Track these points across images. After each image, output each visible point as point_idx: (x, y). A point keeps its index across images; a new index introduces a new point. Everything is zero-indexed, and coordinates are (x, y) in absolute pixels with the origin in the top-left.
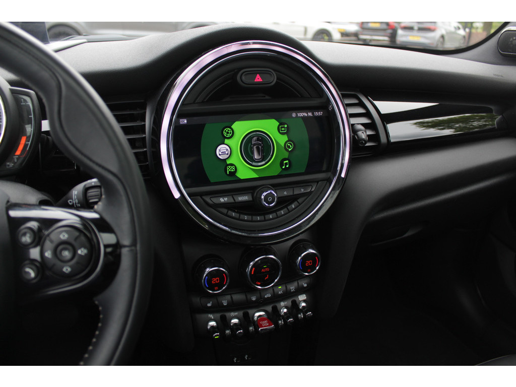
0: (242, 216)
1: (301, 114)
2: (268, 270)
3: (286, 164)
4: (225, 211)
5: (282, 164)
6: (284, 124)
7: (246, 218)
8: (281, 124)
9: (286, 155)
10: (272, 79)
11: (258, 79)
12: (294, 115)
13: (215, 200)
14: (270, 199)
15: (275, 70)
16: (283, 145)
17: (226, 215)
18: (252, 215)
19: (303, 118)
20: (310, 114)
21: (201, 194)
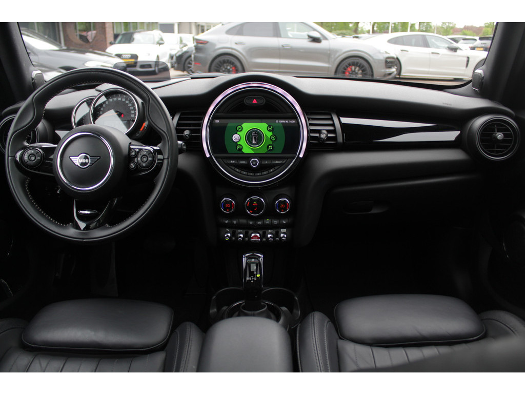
0: (242, 172)
1: (281, 121)
2: (256, 204)
3: (270, 147)
4: (233, 168)
5: (268, 147)
6: (271, 126)
7: (244, 173)
8: (269, 126)
9: (271, 143)
10: (263, 102)
11: (255, 101)
12: (277, 121)
13: (228, 162)
14: (254, 163)
15: (265, 97)
16: (269, 137)
17: (234, 170)
18: (248, 172)
19: (283, 123)
20: (287, 122)
21: (222, 158)
